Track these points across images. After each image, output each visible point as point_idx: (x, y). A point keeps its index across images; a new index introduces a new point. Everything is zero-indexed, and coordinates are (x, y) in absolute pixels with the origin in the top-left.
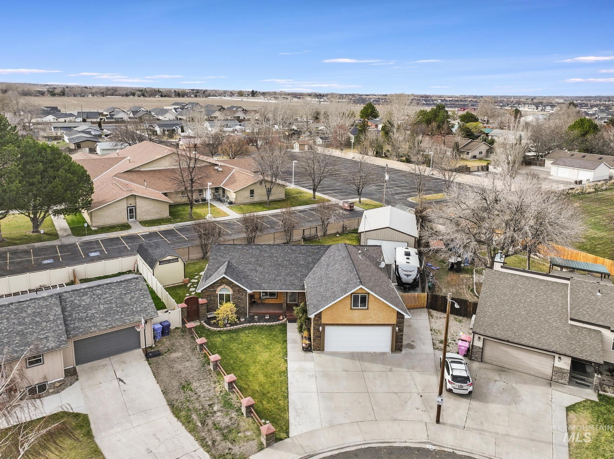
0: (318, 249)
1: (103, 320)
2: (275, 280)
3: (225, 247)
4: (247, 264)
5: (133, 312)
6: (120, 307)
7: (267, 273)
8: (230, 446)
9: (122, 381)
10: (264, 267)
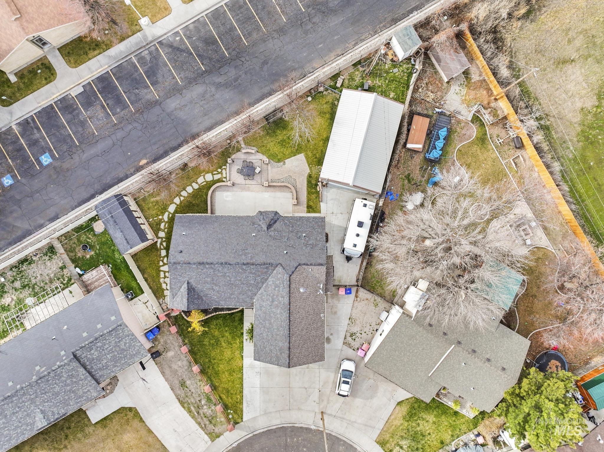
0: (267, 268)
1: (115, 366)
2: (230, 298)
3: (181, 267)
4: (204, 283)
5: (132, 356)
6: (121, 354)
7: (223, 292)
8: (214, 428)
9: (144, 380)
10: (220, 287)
